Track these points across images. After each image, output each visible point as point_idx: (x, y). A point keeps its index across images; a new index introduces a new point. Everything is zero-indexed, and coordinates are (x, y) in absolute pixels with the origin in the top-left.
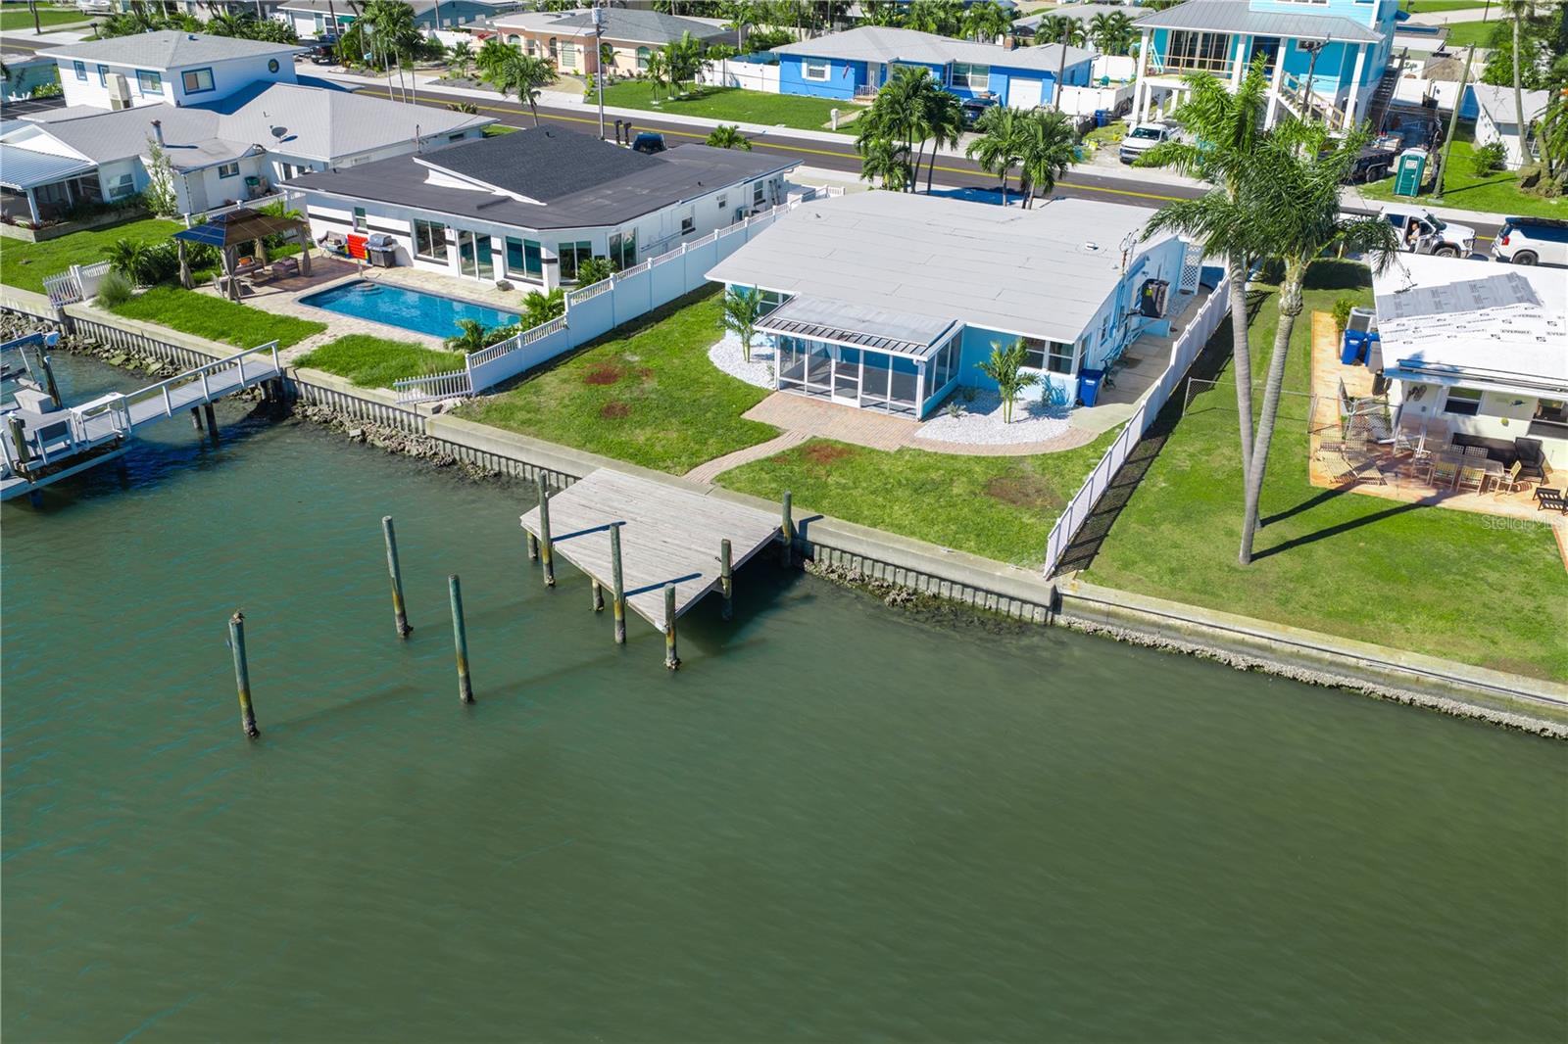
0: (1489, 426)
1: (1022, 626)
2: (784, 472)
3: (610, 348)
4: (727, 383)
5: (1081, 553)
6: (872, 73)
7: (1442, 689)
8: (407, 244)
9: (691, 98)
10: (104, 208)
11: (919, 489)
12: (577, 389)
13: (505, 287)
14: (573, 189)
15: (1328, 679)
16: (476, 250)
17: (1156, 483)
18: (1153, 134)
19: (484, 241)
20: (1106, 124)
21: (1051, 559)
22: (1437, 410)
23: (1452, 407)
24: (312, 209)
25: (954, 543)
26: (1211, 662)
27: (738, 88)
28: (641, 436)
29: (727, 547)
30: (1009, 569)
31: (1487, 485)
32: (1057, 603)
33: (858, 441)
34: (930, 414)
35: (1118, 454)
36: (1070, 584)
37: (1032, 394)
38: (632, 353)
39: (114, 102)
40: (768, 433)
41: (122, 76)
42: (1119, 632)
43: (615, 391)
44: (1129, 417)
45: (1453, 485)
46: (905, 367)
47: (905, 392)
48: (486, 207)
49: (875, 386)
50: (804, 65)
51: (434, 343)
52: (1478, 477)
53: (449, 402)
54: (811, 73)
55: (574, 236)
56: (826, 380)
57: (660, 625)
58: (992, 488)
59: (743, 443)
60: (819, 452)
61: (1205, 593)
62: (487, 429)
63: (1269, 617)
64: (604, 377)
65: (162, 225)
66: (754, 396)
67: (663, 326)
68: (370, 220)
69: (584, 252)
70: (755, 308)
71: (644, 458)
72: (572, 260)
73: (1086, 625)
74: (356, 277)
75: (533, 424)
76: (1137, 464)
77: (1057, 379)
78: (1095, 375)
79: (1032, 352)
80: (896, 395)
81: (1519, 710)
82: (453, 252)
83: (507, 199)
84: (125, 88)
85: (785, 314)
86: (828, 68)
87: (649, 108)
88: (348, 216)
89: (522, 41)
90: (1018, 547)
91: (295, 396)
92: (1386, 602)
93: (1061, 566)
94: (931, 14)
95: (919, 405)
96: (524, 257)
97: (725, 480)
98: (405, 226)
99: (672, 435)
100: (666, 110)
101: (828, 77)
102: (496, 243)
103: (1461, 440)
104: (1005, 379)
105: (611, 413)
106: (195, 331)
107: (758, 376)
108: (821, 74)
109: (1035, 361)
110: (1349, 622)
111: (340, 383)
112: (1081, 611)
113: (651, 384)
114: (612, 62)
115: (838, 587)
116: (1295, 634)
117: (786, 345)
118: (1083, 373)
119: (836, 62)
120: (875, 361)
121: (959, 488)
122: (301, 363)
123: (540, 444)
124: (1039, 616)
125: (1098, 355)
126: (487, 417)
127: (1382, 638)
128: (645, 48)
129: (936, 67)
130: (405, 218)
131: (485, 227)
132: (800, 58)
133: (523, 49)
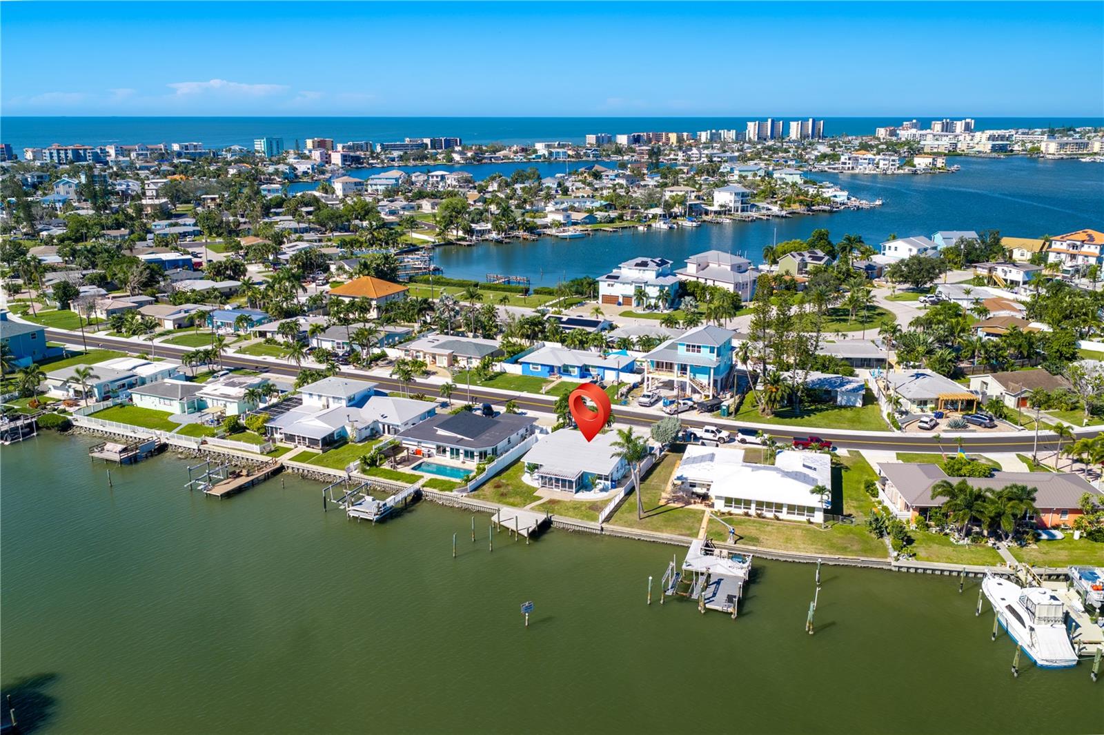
0: (698, 490)
1: (596, 534)
2: (545, 506)
3: (497, 479)
4: (528, 487)
5: (607, 519)
6: (556, 369)
7: (671, 540)
8: (434, 451)
9: (491, 379)
10: (336, 442)
11: (575, 509)
12: (492, 490)
13: (464, 463)
14: (479, 434)
15: (652, 540)
16: (454, 452)
17: (626, 505)
18: (649, 396)
19: (457, 450)
20: (637, 387)
21: (600, 521)
22: (688, 487)
23: (691, 486)
24: (404, 442)
25: (582, 519)
26: (631, 539)
27: (505, 372)
28: (511, 500)
29: (537, 521)
30: (593, 523)
31: (695, 503)
32: (602, 529)
33: (560, 499)
34: (577, 492)
35: (617, 500)
36: (604, 525)
37: (600, 486)
38: (503, 479)
39: (324, 406)
40: (540, 498)
41: (328, 397)
42: (615, 534)
43: (502, 490)
44: (620, 493)
45: (689, 503)
46: (570, 482)
47: (570, 487)
48: (459, 441)
49: (564, 486)
50: (531, 366)
51: (458, 480)
52: (693, 502)
53: (464, 494)
54: (534, 368)
55: (483, 449)
56: (552, 485)
57: (526, 535)
58: (591, 508)
59: (535, 501)
60: (552, 502)
61: (630, 526)
62: (475, 500)
63: (642, 529)
64: (498, 486)
65: (351, 446)
66: (536, 489)
67: (508, 472)
68: (423, 445)
69: (485, 453)
70: (533, 468)
71: (513, 505)
72: (483, 455)
73: (608, 533)
74: (421, 461)
75: (485, 498)
76: (622, 501)
77: (606, 482)
78: (615, 481)
79: (600, 477)
80: (569, 488)
81: (684, 542)
82: (448, 454)
83: (462, 439)
84: (328, 401)
85: (542, 470)
86: (539, 367)
87: (477, 385)
88: (416, 444)
89: (421, 354)
90: (595, 519)
91: (421, 495)
92: (665, 525)
93: (603, 522)
94: (575, 337)
95: (574, 490)
96: (469, 454)
97: (532, 509)
98: (434, 447)
99: (518, 500)
100: (483, 386)
101: (540, 370)
102: (461, 451)
103: (693, 493)
104: (593, 483)
105: (503, 495)
106: (390, 479)
107: (536, 484)
108: (537, 369)
109: (600, 478)
110: (656, 530)
111: (435, 491)
112: (607, 531)
113: (510, 488)
114: (457, 362)
115: (559, 529)
116: (645, 532)
117: (542, 477)
118: (612, 481)
119: (542, 365)
120: (563, 481)
121: (583, 508)
122: (423, 486)
123: (488, 503)
124: (599, 532)
125: (616, 476)
126: (474, 497)
127: (662, 532)
128: (470, 358)
129: (578, 367)
130: (433, 444)
131: (458, 447)
132: (529, 363)
133: (422, 357)
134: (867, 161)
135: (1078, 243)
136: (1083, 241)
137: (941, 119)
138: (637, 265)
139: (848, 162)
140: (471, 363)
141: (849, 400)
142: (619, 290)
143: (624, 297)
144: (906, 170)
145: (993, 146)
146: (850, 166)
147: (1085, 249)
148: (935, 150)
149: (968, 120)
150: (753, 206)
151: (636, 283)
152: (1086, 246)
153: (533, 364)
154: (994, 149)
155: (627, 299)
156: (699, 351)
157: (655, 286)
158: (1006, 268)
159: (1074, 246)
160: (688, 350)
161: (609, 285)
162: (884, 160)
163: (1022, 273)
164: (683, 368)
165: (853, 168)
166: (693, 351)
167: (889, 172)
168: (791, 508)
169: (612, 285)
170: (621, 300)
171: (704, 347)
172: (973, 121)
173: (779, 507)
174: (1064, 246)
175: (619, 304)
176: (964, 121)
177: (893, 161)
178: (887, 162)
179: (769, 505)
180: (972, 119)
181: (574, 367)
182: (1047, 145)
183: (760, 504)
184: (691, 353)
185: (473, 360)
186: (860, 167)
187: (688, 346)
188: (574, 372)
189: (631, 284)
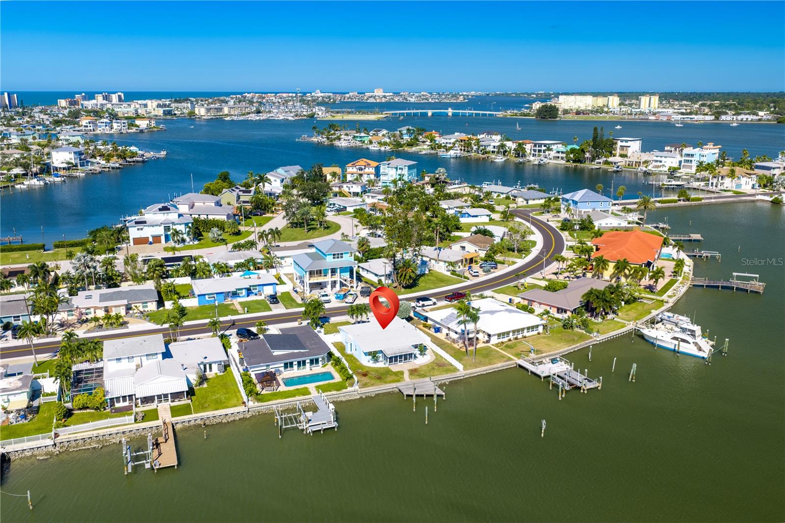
4: (381, 368)
11: (433, 370)
13: (311, 370)
14: (304, 346)
16: (301, 364)
19: (303, 362)
21: (462, 370)
23: (467, 335)
25: (448, 373)
30: (458, 373)
36: (465, 372)
39: (137, 365)
40: (402, 372)
41: (141, 357)
48: (303, 355)
50: (207, 296)
54: (210, 298)
58: (440, 366)
60: (413, 371)
61: (476, 366)
62: (369, 388)
63: (484, 366)
64: (364, 375)
65: (200, 389)
66: (388, 368)
68: (271, 367)
70: (376, 354)
71: (397, 381)
75: (374, 384)
81: (510, 366)
82: (296, 367)
83: (300, 352)
84: (141, 360)
85: (387, 353)
86: (215, 295)
88: (265, 368)
89: (92, 310)
92: (490, 360)
95: (413, 360)
96: (314, 362)
98: (283, 365)
101: (215, 298)
102: (307, 361)
105: (379, 378)
110: (491, 364)
111: (334, 393)
112: (467, 375)
113: (372, 373)
116: (488, 367)
117: (391, 358)
119: (217, 293)
121: (436, 368)
123: (381, 386)
124: (463, 378)
126: (365, 386)
128: (146, 303)
129: (245, 289)
130: (281, 363)
131: (303, 359)
132: (205, 295)
133: (93, 312)
134: (104, 124)
135: (363, 167)
136: (365, 166)
137: (101, 93)
138: (160, 210)
139: (89, 125)
140: (146, 307)
141: (421, 271)
142: (147, 232)
143: (154, 237)
144: (134, 130)
145: (164, 111)
146: (92, 128)
147: (367, 170)
148: (126, 115)
149: (119, 94)
150: (88, 162)
151: (164, 224)
152: (367, 168)
153: (208, 294)
154: (165, 113)
155: (157, 239)
156: (342, 257)
157: (180, 224)
158: (349, 185)
159: (361, 169)
160: (334, 258)
161: (138, 229)
162: (117, 123)
163: (360, 187)
164: (333, 271)
165: (94, 130)
166: (338, 258)
167: (124, 132)
168: (528, 328)
169: (142, 229)
170: (151, 240)
171: (345, 253)
172: (122, 94)
173: (523, 329)
174: (355, 170)
175: (151, 243)
176: (117, 94)
177: (124, 123)
178: (119, 124)
179: (518, 331)
180: (122, 92)
181: (242, 289)
182: (199, 110)
183: (514, 332)
184: (336, 259)
185: (149, 304)
186: (99, 129)
187: (334, 255)
188: (242, 293)
189: (160, 226)
